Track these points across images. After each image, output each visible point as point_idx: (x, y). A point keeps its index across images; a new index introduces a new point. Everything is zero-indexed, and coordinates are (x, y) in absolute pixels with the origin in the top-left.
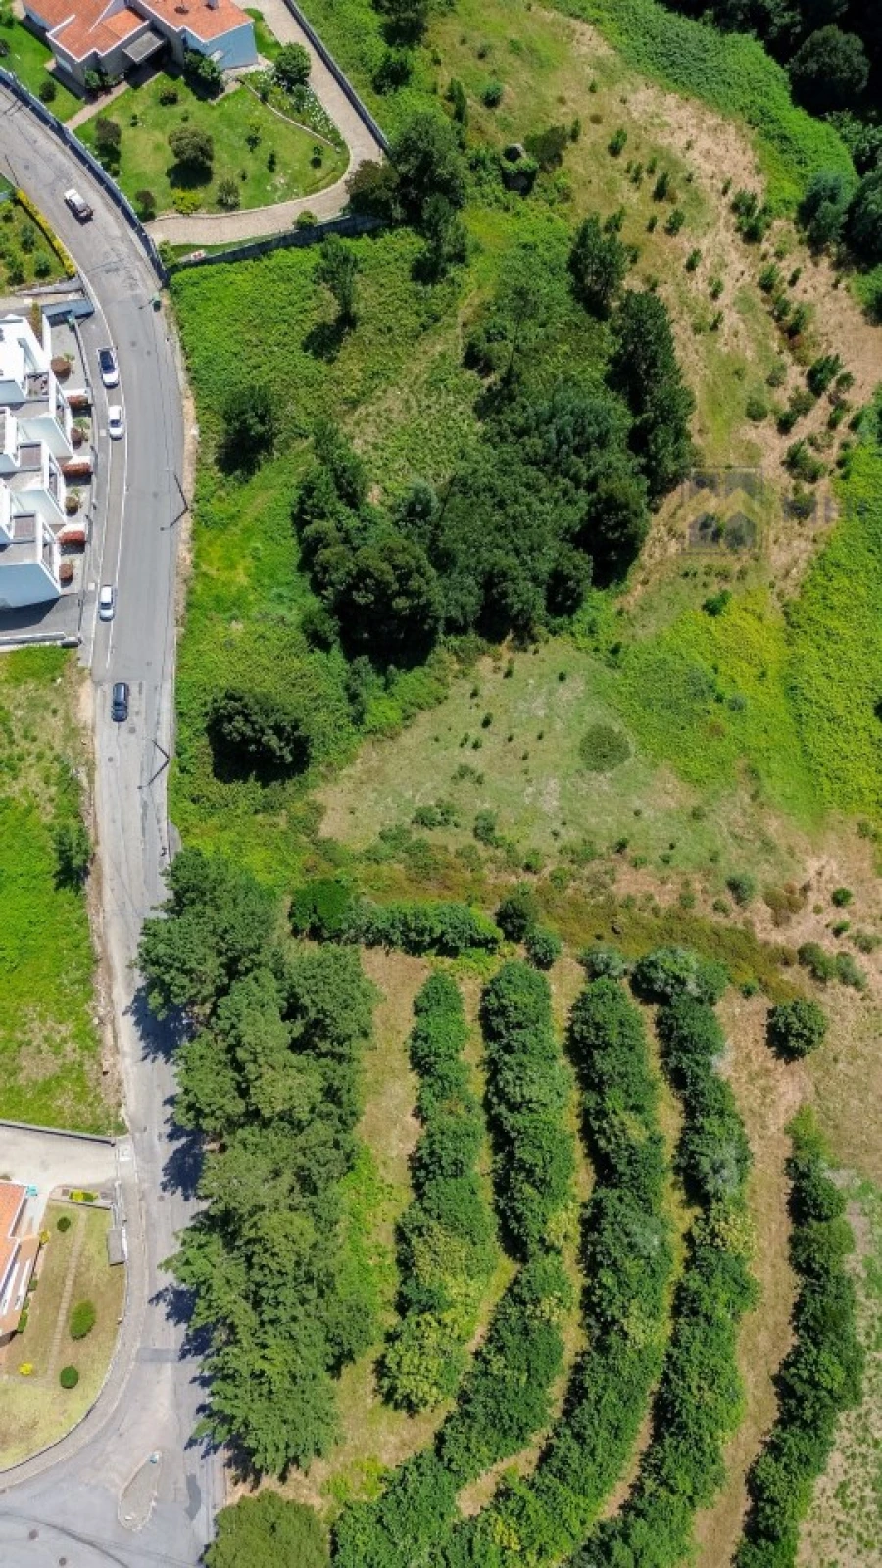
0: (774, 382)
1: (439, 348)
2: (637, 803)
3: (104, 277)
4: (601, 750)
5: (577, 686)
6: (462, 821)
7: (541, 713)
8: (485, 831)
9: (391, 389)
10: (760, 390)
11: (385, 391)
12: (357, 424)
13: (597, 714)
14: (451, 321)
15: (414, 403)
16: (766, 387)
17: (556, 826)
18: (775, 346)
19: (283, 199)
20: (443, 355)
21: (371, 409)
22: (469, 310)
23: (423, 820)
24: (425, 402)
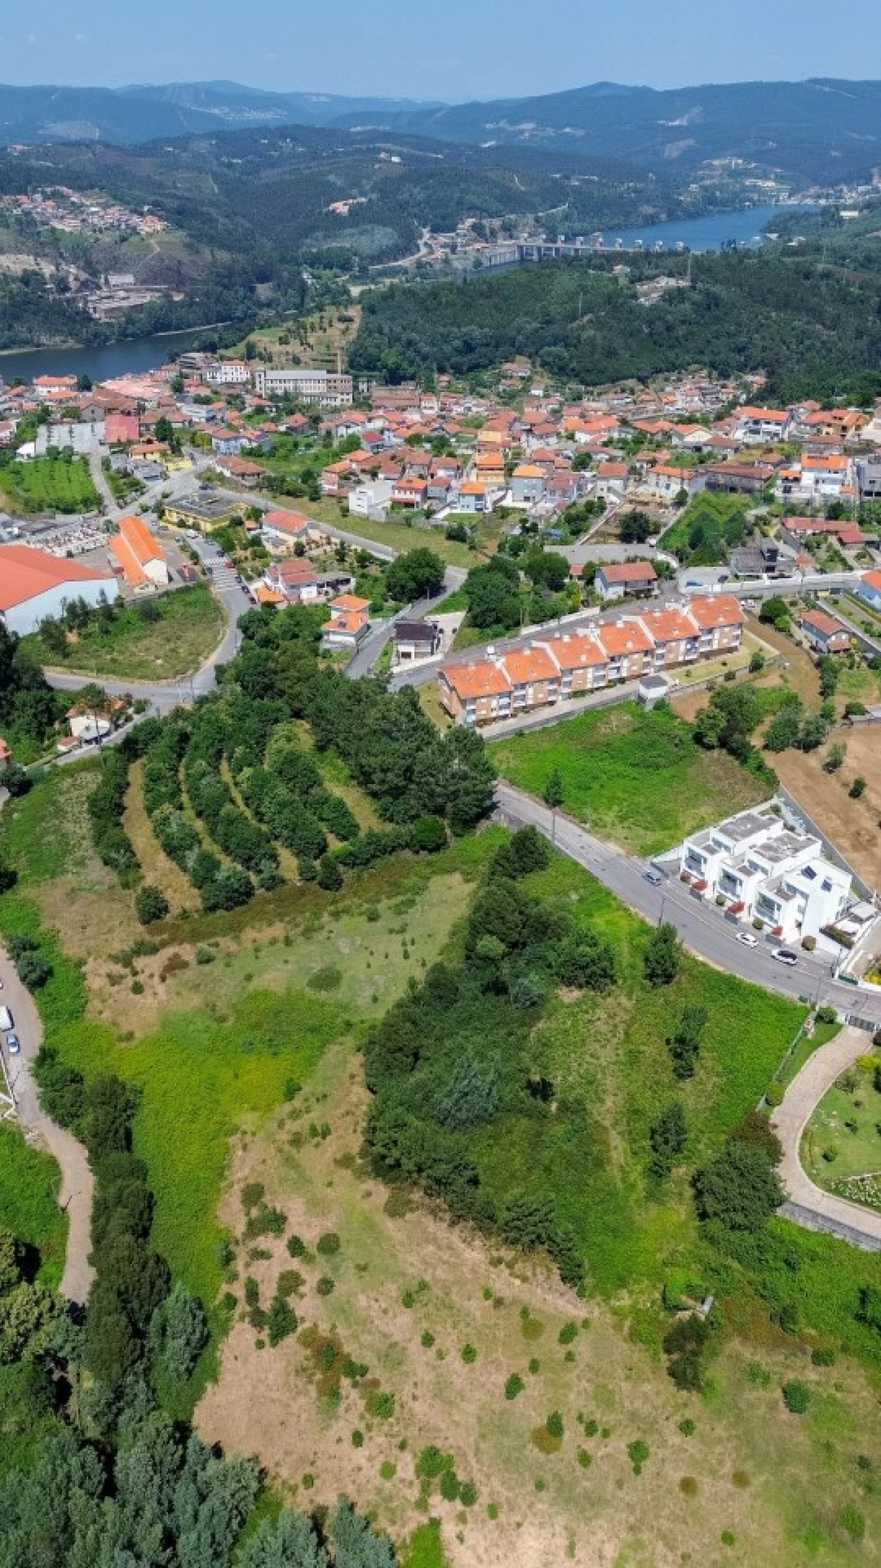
0: (325, 1287)
1: (609, 1104)
2: (289, 967)
3: (855, 998)
4: (328, 980)
5: (363, 1000)
6: (389, 912)
7: (376, 977)
8: (373, 917)
9: (614, 1059)
10: (335, 1269)
11: (618, 1055)
12: (615, 1026)
13: (341, 994)
14: (619, 1129)
15: (593, 1060)
16: (330, 1275)
17: (332, 935)
18: (342, 1331)
19: (816, 1114)
20: (602, 1101)
21: (615, 1040)
22: (613, 1144)
23: (411, 903)
24: (585, 1066)
